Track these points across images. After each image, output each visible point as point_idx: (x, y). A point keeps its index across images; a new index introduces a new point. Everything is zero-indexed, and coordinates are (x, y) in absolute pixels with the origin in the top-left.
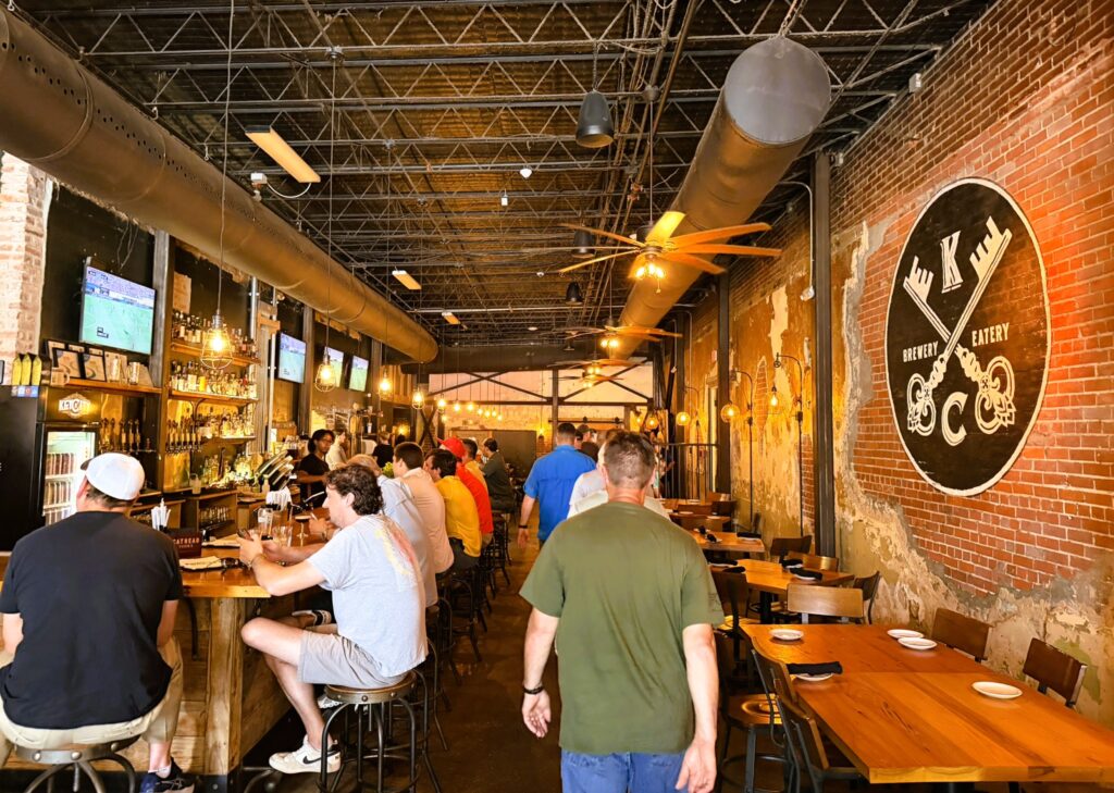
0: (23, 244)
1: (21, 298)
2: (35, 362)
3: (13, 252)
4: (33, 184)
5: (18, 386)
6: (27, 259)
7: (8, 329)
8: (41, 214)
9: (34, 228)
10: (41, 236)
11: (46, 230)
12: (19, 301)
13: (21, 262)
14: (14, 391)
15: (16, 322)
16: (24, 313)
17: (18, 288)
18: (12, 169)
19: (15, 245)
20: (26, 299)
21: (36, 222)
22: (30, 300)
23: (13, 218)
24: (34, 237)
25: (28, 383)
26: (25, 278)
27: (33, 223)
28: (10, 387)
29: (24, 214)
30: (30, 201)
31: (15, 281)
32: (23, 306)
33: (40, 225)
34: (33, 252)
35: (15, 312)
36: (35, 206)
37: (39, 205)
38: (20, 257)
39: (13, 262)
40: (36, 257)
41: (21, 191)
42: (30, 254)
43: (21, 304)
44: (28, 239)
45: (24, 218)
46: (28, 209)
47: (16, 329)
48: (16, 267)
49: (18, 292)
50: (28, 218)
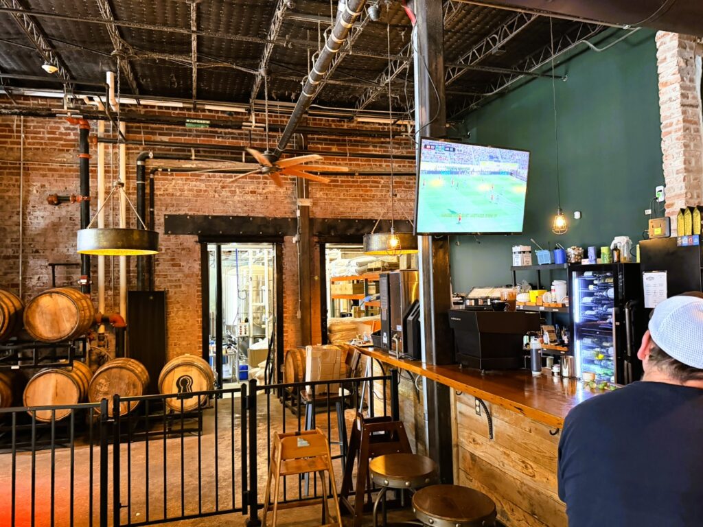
0: (681, 118)
1: (685, 163)
2: (694, 214)
3: (674, 127)
4: (683, 64)
5: (682, 237)
6: (686, 129)
7: (678, 192)
8: (694, 88)
9: (690, 101)
10: (697, 107)
11: (700, 101)
12: (683, 166)
13: (681, 133)
14: (679, 242)
15: (683, 184)
16: (689, 176)
17: (681, 155)
18: (665, 59)
19: (675, 121)
20: (690, 163)
21: (690, 96)
22: (693, 164)
23: (670, 99)
24: (690, 110)
25: (691, 234)
26: (686, 146)
27: (688, 98)
28: (676, 238)
29: (678, 93)
30: (682, 80)
31: (677, 151)
32: (687, 170)
33: (694, 98)
34: (690, 122)
35: (681, 176)
36: (688, 83)
37: (692, 80)
38: (680, 129)
39: (674, 136)
40: (695, 126)
41: (674, 74)
42: (688, 125)
43: (685, 169)
44: (684, 113)
45: (679, 96)
46: (681, 86)
47: (684, 191)
48: (677, 139)
49: (682, 158)
50: (682, 94)
